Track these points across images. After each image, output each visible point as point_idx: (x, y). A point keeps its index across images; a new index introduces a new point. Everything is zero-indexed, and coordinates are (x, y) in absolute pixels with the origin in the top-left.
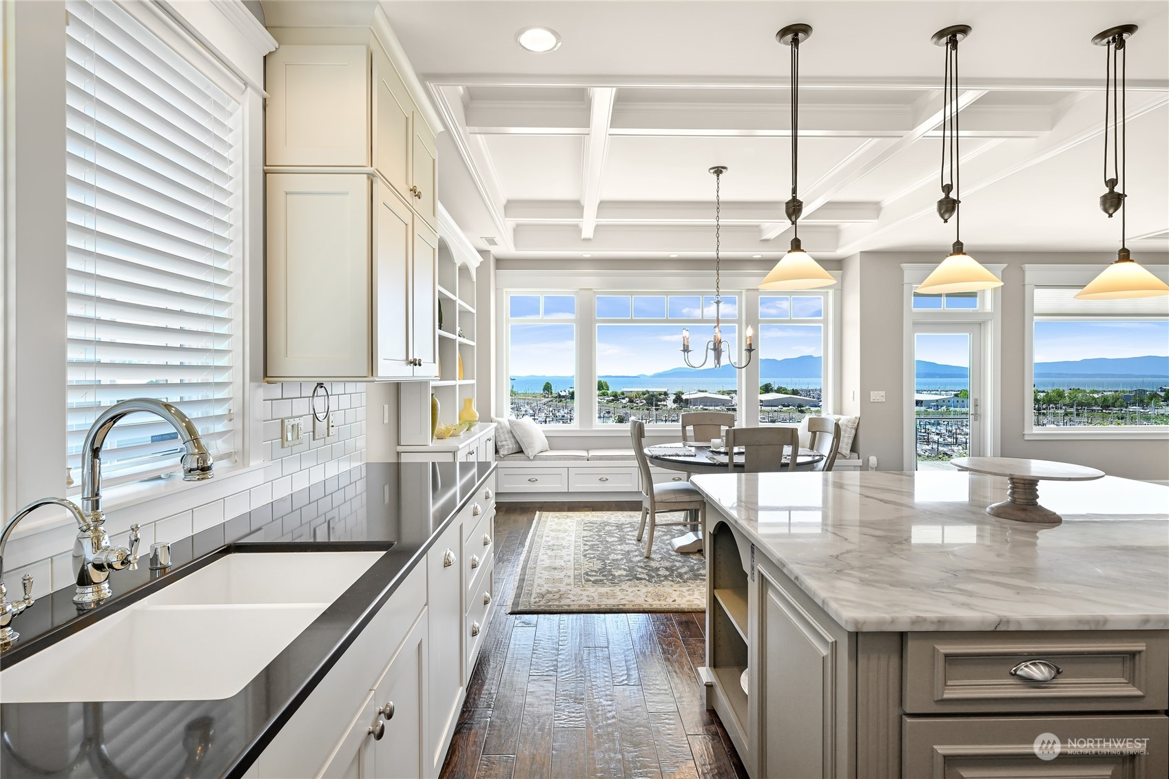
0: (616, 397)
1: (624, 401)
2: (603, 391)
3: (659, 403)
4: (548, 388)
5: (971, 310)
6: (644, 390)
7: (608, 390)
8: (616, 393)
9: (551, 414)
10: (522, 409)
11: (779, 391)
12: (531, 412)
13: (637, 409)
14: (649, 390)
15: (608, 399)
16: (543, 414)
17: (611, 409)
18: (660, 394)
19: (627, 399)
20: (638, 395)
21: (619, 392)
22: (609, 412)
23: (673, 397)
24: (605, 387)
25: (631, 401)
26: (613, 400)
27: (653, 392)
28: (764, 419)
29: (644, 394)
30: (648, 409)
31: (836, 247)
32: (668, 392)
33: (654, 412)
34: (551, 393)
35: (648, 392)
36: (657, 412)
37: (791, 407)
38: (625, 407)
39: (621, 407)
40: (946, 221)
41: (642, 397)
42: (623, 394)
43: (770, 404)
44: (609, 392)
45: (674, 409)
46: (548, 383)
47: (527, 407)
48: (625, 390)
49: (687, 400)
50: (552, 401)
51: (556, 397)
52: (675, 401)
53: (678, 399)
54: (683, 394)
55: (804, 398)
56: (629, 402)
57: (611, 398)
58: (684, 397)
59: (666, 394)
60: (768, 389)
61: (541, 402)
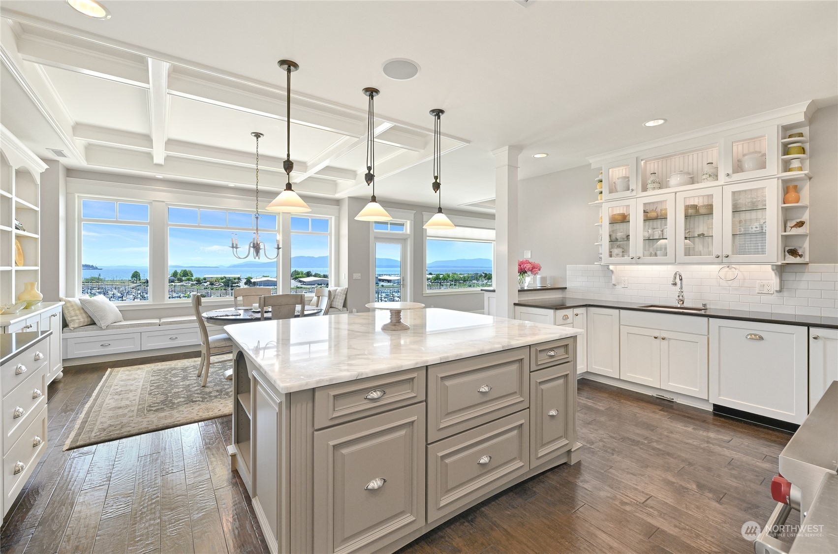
0: (199, 281)
1: (206, 284)
2: (188, 277)
3: (234, 285)
4: (136, 275)
5: (401, 232)
6: (223, 276)
7: (192, 276)
8: (199, 278)
9: (139, 296)
10: (110, 292)
11: (316, 275)
12: (119, 295)
14: (226, 276)
15: (192, 283)
16: (132, 296)
18: (235, 279)
19: (208, 283)
20: (217, 280)
21: (202, 278)
23: (245, 281)
24: (189, 275)
25: (212, 284)
27: (229, 278)
29: (222, 279)
30: (225, 290)
31: (335, 192)
32: (241, 278)
33: (230, 291)
34: (140, 280)
35: (225, 278)
37: (323, 285)
38: (206, 288)
39: (203, 288)
40: (369, 185)
41: (221, 281)
42: (205, 279)
43: (310, 284)
44: (193, 278)
45: (246, 289)
46: (136, 272)
47: (115, 291)
48: (206, 276)
49: (254, 282)
50: (140, 285)
51: (145, 283)
52: (246, 284)
53: (248, 282)
54: (252, 278)
56: (210, 285)
57: (195, 282)
58: (252, 280)
59: (239, 279)
60: (308, 274)
61: (129, 287)
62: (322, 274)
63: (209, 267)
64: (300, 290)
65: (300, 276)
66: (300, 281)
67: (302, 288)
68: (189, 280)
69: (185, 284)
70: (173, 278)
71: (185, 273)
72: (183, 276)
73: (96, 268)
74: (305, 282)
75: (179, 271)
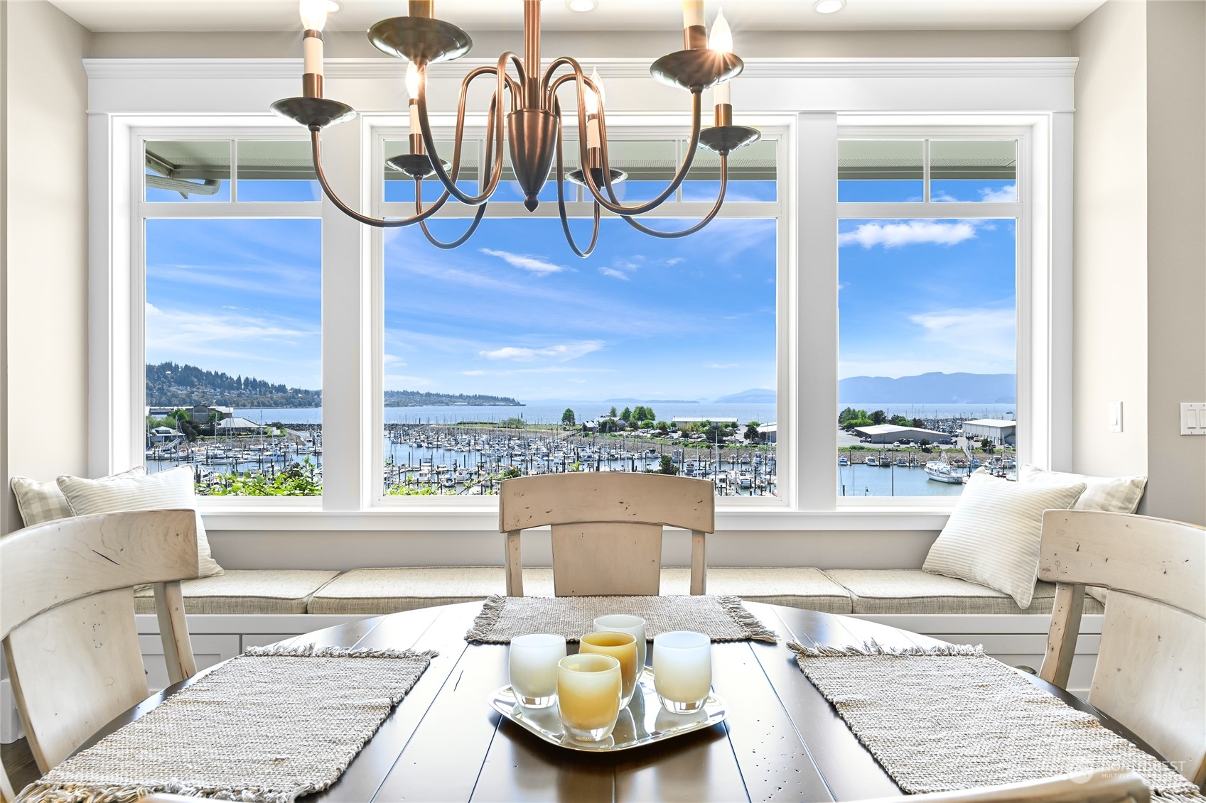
0: (664, 430)
1: (675, 436)
2: (646, 421)
3: (724, 438)
4: (568, 416)
6: (704, 420)
7: (654, 420)
8: (664, 424)
9: (572, 454)
11: (895, 421)
12: (545, 450)
13: (693, 447)
14: (712, 419)
15: (653, 432)
16: (561, 454)
17: (657, 447)
18: (727, 426)
19: (680, 433)
20: (696, 427)
21: (669, 422)
22: (653, 451)
23: (745, 430)
24: (649, 417)
25: (685, 435)
26: (660, 434)
27: (717, 423)
28: (873, 461)
29: (703, 425)
30: (708, 447)
32: (738, 423)
33: (717, 451)
34: (574, 424)
35: (710, 423)
36: (722, 451)
37: (912, 444)
38: (676, 444)
39: (670, 443)
41: (701, 429)
42: (674, 425)
43: (882, 439)
44: (655, 423)
45: (746, 447)
46: (569, 411)
47: (540, 444)
48: (677, 419)
49: (764, 434)
50: (573, 435)
51: (580, 430)
52: (747, 436)
53: (752, 433)
54: (758, 425)
55: (930, 431)
56: (682, 436)
57: (658, 431)
58: (760, 430)
59: (734, 425)
60: (878, 418)
61: (559, 436)
62: (909, 418)
63: (682, 402)
64: (858, 453)
65: (858, 421)
66: (860, 434)
67: (862, 448)
68: (647, 426)
69: (641, 434)
70: (622, 422)
71: (643, 414)
72: (638, 419)
73: (518, 404)
74: (870, 436)
75: (632, 410)
